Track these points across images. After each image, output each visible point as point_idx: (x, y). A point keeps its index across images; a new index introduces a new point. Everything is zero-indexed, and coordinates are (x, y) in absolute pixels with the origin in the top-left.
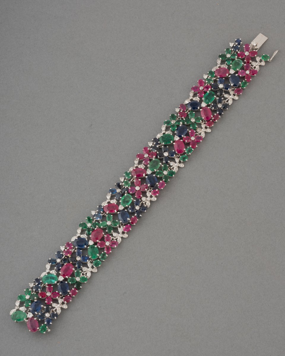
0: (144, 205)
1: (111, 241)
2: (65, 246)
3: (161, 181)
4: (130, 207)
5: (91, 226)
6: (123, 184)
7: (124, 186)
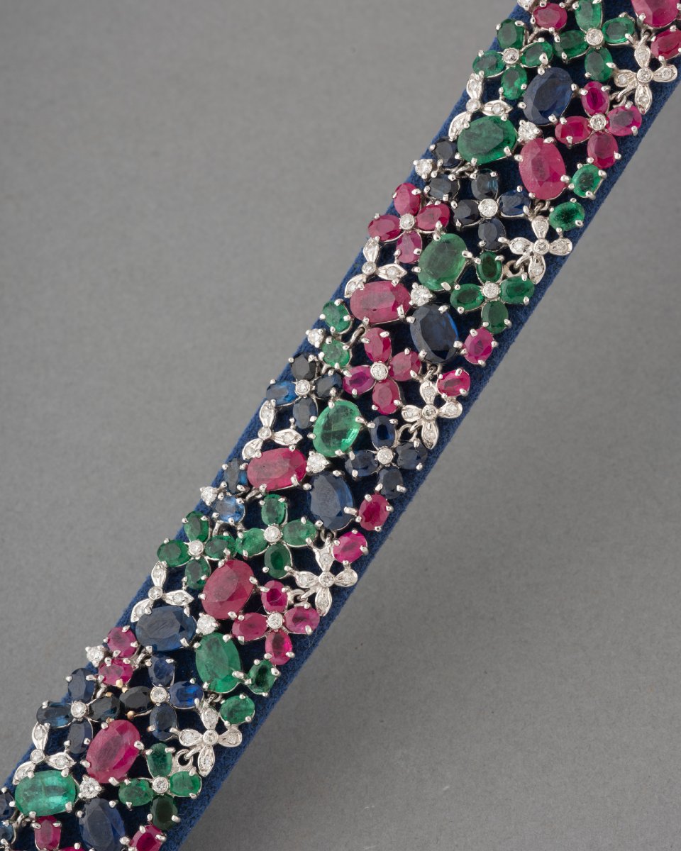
0: (412, 440)
1: (291, 607)
2: (105, 645)
3: (473, 333)
4: (352, 455)
5: (204, 553)
6: (321, 355)
7: (325, 366)
